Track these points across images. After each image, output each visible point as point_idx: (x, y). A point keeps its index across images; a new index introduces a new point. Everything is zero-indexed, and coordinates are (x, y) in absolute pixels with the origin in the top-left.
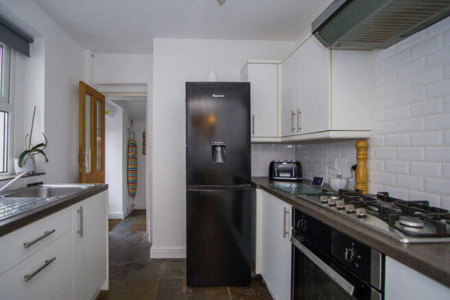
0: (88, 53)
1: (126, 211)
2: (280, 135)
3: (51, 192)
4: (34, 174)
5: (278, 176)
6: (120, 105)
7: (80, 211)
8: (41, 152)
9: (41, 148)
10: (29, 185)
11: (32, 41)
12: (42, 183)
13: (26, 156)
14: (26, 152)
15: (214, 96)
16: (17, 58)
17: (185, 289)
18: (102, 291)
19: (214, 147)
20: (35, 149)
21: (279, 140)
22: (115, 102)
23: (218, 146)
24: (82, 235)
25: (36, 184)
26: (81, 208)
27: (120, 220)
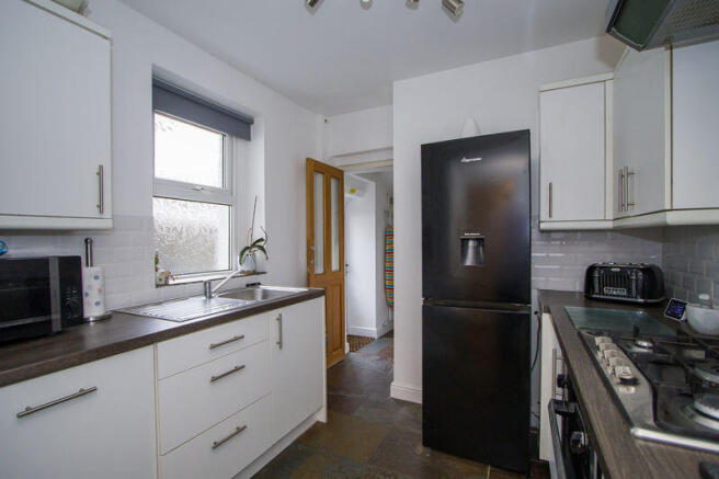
0: (320, 118)
1: (380, 328)
2: (610, 216)
3: (265, 294)
4: (255, 273)
5: (601, 292)
6: (371, 179)
7: (279, 319)
8: (262, 248)
9: (261, 244)
10: (248, 285)
11: (252, 122)
12: (259, 284)
13: (247, 252)
14: (247, 248)
15: (465, 160)
16: (240, 144)
17: (420, 449)
18: (318, 422)
19: (465, 242)
20: (254, 245)
21: (610, 225)
22: (362, 175)
23: (468, 239)
24: (281, 347)
25: (254, 284)
26: (280, 315)
27: (372, 339)
